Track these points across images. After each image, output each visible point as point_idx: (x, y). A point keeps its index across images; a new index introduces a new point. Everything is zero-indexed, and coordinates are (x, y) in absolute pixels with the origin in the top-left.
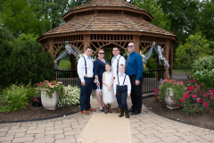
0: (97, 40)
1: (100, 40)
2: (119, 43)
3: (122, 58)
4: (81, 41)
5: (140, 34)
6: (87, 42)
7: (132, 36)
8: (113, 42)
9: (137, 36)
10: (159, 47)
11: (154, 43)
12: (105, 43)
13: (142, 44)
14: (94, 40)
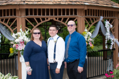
0: (33, 16)
1: (38, 16)
2: (60, 19)
3: (61, 39)
4: (13, 17)
5: (86, 8)
6: (21, 19)
7: (76, 10)
8: (53, 17)
9: (81, 10)
10: (107, 23)
11: (102, 18)
12: (44, 19)
13: (88, 19)
14: (30, 16)
